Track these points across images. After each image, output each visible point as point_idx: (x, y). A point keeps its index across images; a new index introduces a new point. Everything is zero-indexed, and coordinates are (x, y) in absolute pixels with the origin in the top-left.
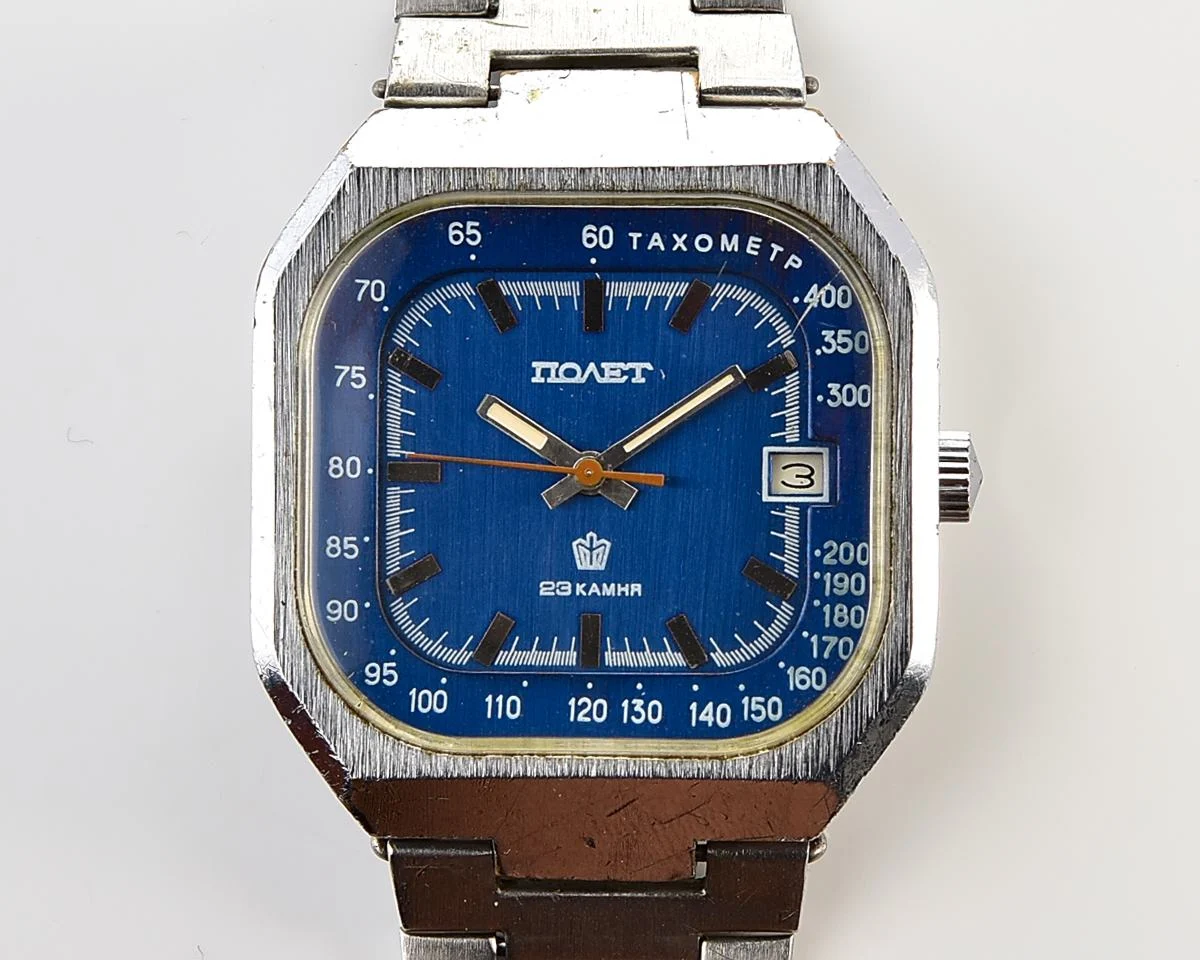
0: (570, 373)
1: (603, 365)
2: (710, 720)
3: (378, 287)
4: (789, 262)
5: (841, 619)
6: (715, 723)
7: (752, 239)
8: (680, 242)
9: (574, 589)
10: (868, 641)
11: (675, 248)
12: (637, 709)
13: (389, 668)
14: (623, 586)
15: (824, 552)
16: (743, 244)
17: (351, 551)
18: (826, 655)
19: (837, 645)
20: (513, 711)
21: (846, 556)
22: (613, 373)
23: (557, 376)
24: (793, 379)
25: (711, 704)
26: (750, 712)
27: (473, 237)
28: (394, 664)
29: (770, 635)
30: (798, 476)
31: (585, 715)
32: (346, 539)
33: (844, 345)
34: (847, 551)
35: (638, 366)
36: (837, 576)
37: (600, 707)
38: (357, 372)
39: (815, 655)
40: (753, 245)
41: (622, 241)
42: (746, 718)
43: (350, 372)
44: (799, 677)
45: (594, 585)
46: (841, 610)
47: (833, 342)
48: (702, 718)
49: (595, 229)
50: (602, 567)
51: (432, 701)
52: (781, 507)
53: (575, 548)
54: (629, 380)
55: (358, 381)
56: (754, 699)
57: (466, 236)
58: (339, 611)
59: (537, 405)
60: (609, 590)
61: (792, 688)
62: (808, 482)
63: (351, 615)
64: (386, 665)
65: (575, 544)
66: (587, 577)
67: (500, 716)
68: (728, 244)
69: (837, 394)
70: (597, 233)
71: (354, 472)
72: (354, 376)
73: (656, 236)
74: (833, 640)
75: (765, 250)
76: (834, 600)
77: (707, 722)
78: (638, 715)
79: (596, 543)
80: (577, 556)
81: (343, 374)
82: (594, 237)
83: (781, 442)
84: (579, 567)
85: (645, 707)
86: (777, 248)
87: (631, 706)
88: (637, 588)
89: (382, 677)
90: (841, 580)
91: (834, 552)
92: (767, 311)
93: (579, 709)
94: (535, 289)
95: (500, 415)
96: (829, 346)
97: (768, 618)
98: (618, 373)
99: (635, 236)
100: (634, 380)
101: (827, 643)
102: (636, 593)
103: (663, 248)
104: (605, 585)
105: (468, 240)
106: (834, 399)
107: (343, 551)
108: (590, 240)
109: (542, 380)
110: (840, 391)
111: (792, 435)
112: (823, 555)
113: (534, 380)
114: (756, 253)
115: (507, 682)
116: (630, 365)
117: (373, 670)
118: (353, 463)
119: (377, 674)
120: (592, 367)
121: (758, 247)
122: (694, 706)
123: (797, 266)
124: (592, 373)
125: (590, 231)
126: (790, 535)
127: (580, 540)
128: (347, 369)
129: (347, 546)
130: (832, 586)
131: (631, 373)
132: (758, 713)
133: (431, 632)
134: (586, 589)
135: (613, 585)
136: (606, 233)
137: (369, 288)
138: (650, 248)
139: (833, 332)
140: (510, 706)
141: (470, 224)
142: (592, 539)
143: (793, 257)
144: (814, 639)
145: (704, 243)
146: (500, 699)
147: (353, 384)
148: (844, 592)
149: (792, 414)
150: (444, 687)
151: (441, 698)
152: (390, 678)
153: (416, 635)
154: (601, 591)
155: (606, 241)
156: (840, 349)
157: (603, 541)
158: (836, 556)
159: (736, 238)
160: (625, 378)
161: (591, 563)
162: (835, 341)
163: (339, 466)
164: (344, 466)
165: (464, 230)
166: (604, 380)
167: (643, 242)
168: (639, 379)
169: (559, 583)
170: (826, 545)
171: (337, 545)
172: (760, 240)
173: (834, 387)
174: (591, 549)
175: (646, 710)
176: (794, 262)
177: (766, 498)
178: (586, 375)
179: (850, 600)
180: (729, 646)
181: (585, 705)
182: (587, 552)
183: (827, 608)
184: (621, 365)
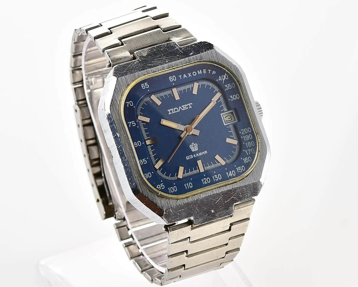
0: (176, 110)
1: (182, 106)
2: (231, 175)
3: (131, 103)
4: (213, 73)
5: (250, 145)
6: (232, 175)
7: (204, 70)
8: (190, 75)
9: (193, 156)
11: (189, 77)
12: (216, 177)
13: (162, 185)
14: (203, 152)
15: (242, 132)
16: (202, 71)
17: (145, 162)
18: (249, 154)
19: (251, 151)
20: (191, 186)
21: (246, 132)
22: (185, 107)
23: (174, 111)
24: (221, 98)
25: (230, 172)
26: (239, 171)
27: (147, 86)
29: (236, 153)
30: (228, 118)
31: (206, 182)
32: (143, 160)
33: (230, 87)
34: (246, 130)
35: (189, 104)
37: (208, 179)
38: (133, 122)
39: (247, 154)
40: (204, 71)
41: (178, 78)
42: (238, 172)
43: (131, 123)
44: (246, 160)
45: (197, 154)
46: (249, 143)
47: (227, 87)
48: (230, 175)
49: (171, 77)
50: (197, 150)
52: (228, 125)
53: (190, 147)
54: (189, 108)
55: (134, 124)
56: (239, 168)
58: (147, 176)
59: (171, 118)
60: (200, 154)
61: (245, 163)
62: (231, 119)
63: (150, 176)
64: (161, 184)
65: (190, 146)
66: (195, 153)
67: (188, 188)
68: (200, 72)
70: (172, 78)
71: (140, 145)
72: (133, 124)
73: (184, 75)
75: (207, 71)
76: (247, 141)
77: (231, 176)
78: (217, 179)
79: (194, 145)
80: (191, 149)
82: (172, 79)
83: (224, 112)
84: (193, 151)
85: (217, 176)
86: (209, 71)
87: (215, 177)
88: (206, 152)
89: (161, 187)
90: (247, 137)
91: (243, 132)
92: (211, 85)
94: (162, 94)
95: (166, 123)
96: (227, 88)
97: (234, 150)
98: (186, 107)
99: (180, 76)
101: (249, 151)
103: (187, 77)
105: (146, 87)
106: (232, 99)
107: (143, 162)
109: (171, 113)
110: (233, 97)
111: (225, 109)
112: (241, 133)
113: (169, 114)
114: (206, 73)
116: (188, 105)
117: (159, 187)
118: (139, 143)
119: (160, 187)
120: (180, 107)
121: (206, 71)
122: (227, 173)
123: (215, 73)
124: (180, 109)
126: (233, 131)
127: (191, 145)
130: (246, 139)
131: (188, 106)
132: (240, 170)
133: (167, 175)
136: (174, 77)
137: (129, 103)
138: (184, 78)
139: (227, 85)
141: (145, 83)
142: (193, 144)
143: (213, 71)
144: (246, 151)
145: (194, 74)
146: (187, 184)
147: (133, 125)
148: (248, 139)
149: (224, 105)
150: (175, 185)
151: (175, 188)
152: (163, 187)
153: (164, 176)
154: (199, 155)
155: (175, 79)
156: (229, 88)
157: (196, 144)
158: (244, 132)
159: (200, 71)
160: (188, 108)
161: (195, 149)
163: (136, 144)
164: (137, 144)
165: (145, 85)
166: (184, 109)
167: (182, 77)
168: (190, 107)
169: (190, 156)
170: (241, 131)
171: (142, 162)
172: (205, 70)
173: (231, 96)
174: (194, 146)
175: (218, 177)
177: (225, 125)
179: (250, 140)
181: (205, 180)
182: (193, 147)
183: (246, 144)
184: (186, 105)
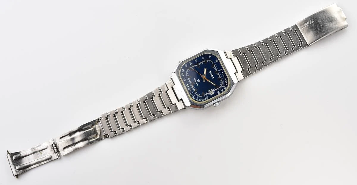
2: (191, 95)
9: (196, 81)
10: (202, 102)
24: (218, 89)
26: (193, 97)
29: (199, 96)
40: (226, 81)
41: (222, 72)
43: (203, 58)
44: (197, 99)
51: (183, 75)
58: (186, 65)
59: (207, 72)
60: (197, 83)
62: (211, 93)
66: (197, 81)
68: (225, 79)
74: (201, 100)
75: (226, 82)
76: (204, 99)
82: (221, 70)
88: (198, 85)
92: (222, 85)
93: (187, 85)
94: (215, 68)
95: (205, 70)
100: (212, 78)
105: (216, 61)
109: (209, 71)
111: (214, 90)
115: (187, 79)
117: (183, 70)
120: (212, 74)
126: (207, 94)
129: (191, 63)
137: (210, 56)
140: (185, 80)
141: (218, 61)
149: (215, 90)
153: (187, 71)
162: (222, 90)
163: (196, 60)
170: (207, 97)
173: (219, 92)
175: (190, 90)
176: (226, 84)
177: (209, 91)
179: (204, 100)
180: (197, 94)
182: (199, 80)
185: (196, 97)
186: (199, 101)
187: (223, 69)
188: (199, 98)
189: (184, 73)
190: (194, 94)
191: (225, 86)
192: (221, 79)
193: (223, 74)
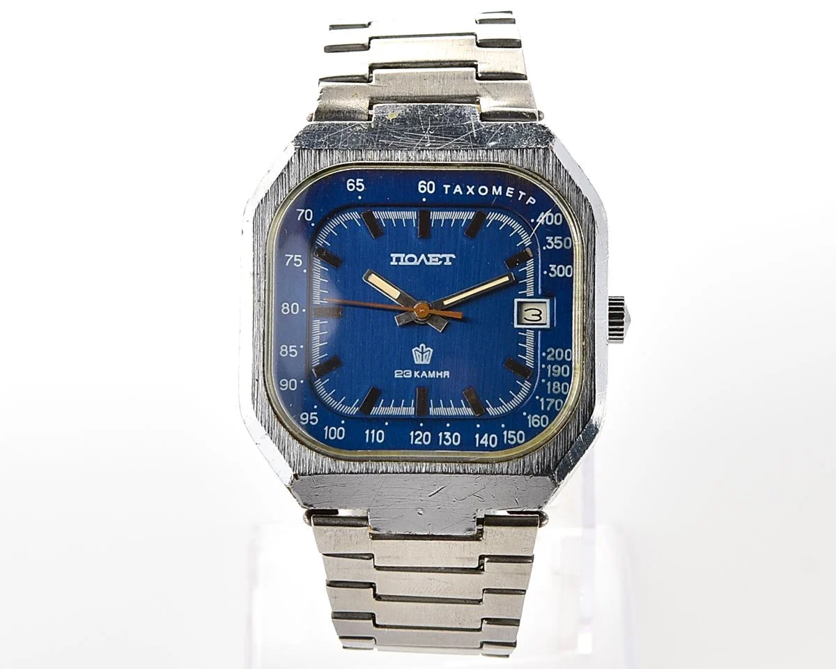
0: (411, 260)
1: (429, 255)
2: (486, 443)
3: (309, 213)
4: (529, 201)
5: (556, 390)
6: (488, 445)
7: (509, 188)
8: (470, 190)
9: (413, 374)
10: (571, 401)
11: (468, 193)
12: (447, 437)
13: (313, 415)
14: (439, 372)
15: (548, 354)
16: (504, 191)
17: (293, 353)
18: (548, 409)
19: (554, 403)
20: (380, 438)
21: (559, 356)
22: (434, 260)
23: (404, 261)
24: (530, 263)
25: (486, 435)
26: (508, 439)
27: (360, 187)
28: (316, 413)
29: (519, 398)
30: (533, 315)
31: (419, 441)
32: (291, 347)
33: (558, 245)
34: (559, 353)
35: (448, 256)
36: (554, 367)
37: (427, 436)
38: (297, 258)
39: (543, 408)
40: (509, 192)
41: (440, 189)
42: (505, 442)
43: (293, 258)
44: (533, 420)
45: (424, 372)
46: (556, 385)
47: (552, 243)
48: (482, 442)
49: (425, 183)
50: (428, 363)
51: (337, 433)
52: (524, 330)
53: (413, 352)
54: (443, 263)
55: (298, 263)
56: (510, 432)
57: (356, 186)
58: (287, 385)
59: (393, 276)
60: (432, 375)
61: (530, 426)
62: (539, 318)
63: (293, 387)
65: (413, 350)
66: (421, 368)
67: (373, 441)
68: (497, 191)
69: (555, 270)
70: (426, 185)
71: (295, 311)
72: (296, 260)
73: (458, 186)
74: (552, 401)
75: (516, 194)
76: (552, 379)
77: (484, 445)
78: (447, 441)
79: (425, 350)
80: (415, 357)
81: (290, 259)
82: (424, 187)
83: (524, 296)
84: (416, 362)
85: (451, 436)
86: (522, 193)
87: (444, 436)
88: (447, 373)
89: (309, 420)
90: (557, 369)
91: (553, 354)
92: (517, 227)
93: (415, 437)
94: (393, 215)
95: (374, 280)
96: (550, 245)
97: (517, 390)
98: (437, 260)
99: (447, 187)
100: (445, 264)
101: (549, 402)
102: (446, 376)
103: (461, 193)
104: (429, 372)
105: (357, 189)
106: (553, 273)
107: (289, 353)
108: (422, 189)
109: (396, 264)
110: (556, 268)
111: (530, 291)
112: (546, 356)
113: (392, 263)
114: (511, 196)
115: (378, 422)
116: (443, 256)
117: (305, 416)
118: (295, 306)
119: (307, 418)
120: (423, 256)
121: (512, 192)
122: (477, 436)
123: (533, 203)
124: (423, 260)
125: (422, 184)
126: (529, 346)
127: (417, 348)
128: (292, 256)
129: (291, 350)
130: (552, 372)
131: (444, 259)
132: (512, 440)
133: (336, 397)
134: (420, 374)
135: (434, 372)
136: (431, 185)
137: (304, 213)
138: (454, 193)
139: (552, 238)
140: (378, 436)
141: (358, 180)
142: (422, 347)
143: (531, 198)
144: (542, 400)
145: (483, 191)
146: (373, 432)
147: (295, 264)
148: (558, 375)
149: (530, 281)
150: (342, 426)
151: (341, 431)
152: (314, 420)
153: (328, 398)
154: (427, 375)
155: (431, 189)
156: (556, 247)
157: (429, 349)
158: (554, 356)
159: (500, 188)
160: (441, 262)
161: (422, 360)
162: (554, 242)
163: (287, 308)
164: (290, 308)
165: (355, 183)
166: (430, 263)
167: (451, 190)
168: (448, 263)
169: (405, 371)
170: (548, 351)
171: (286, 350)
172: (513, 189)
173: (553, 267)
174: (422, 353)
175: (453, 438)
176: (531, 201)
177: (516, 326)
178: (420, 261)
179: (561, 379)
180: (496, 404)
181: (419, 435)
182: (420, 354)
183: (549, 384)
184: (439, 255)
185: (515, 420)
186: (553, 414)
187: (426, 176)
188: (533, 407)
189: (329, 416)
190: (492, 425)
191: (536, 211)
192: (480, 220)
193: (458, 189)
